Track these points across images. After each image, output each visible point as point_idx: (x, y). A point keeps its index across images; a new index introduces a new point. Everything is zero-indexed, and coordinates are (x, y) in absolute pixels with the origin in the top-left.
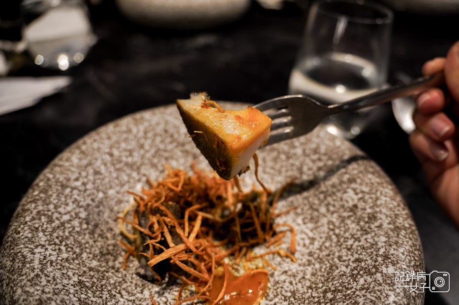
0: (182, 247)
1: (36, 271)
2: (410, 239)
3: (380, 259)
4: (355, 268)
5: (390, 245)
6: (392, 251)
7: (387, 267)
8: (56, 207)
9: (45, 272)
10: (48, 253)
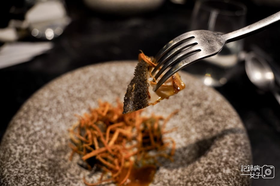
0: (103, 149)
1: (17, 160)
2: (244, 152)
3: (222, 164)
4: (207, 169)
5: (230, 156)
6: (231, 159)
7: (226, 169)
8: (33, 122)
9: (22, 160)
10: (25, 149)
